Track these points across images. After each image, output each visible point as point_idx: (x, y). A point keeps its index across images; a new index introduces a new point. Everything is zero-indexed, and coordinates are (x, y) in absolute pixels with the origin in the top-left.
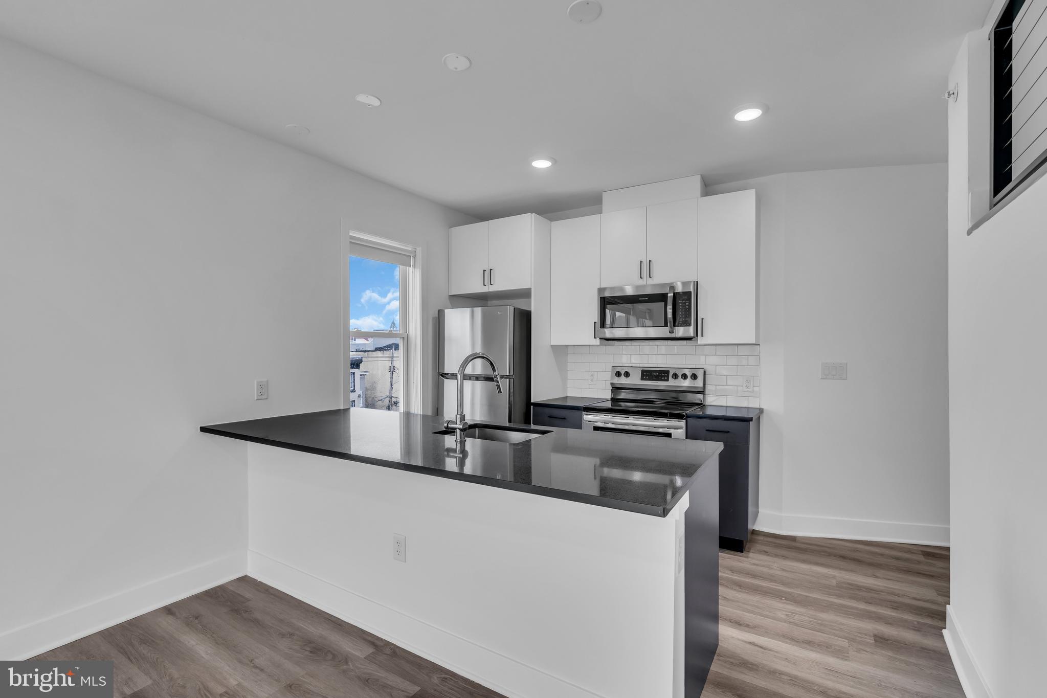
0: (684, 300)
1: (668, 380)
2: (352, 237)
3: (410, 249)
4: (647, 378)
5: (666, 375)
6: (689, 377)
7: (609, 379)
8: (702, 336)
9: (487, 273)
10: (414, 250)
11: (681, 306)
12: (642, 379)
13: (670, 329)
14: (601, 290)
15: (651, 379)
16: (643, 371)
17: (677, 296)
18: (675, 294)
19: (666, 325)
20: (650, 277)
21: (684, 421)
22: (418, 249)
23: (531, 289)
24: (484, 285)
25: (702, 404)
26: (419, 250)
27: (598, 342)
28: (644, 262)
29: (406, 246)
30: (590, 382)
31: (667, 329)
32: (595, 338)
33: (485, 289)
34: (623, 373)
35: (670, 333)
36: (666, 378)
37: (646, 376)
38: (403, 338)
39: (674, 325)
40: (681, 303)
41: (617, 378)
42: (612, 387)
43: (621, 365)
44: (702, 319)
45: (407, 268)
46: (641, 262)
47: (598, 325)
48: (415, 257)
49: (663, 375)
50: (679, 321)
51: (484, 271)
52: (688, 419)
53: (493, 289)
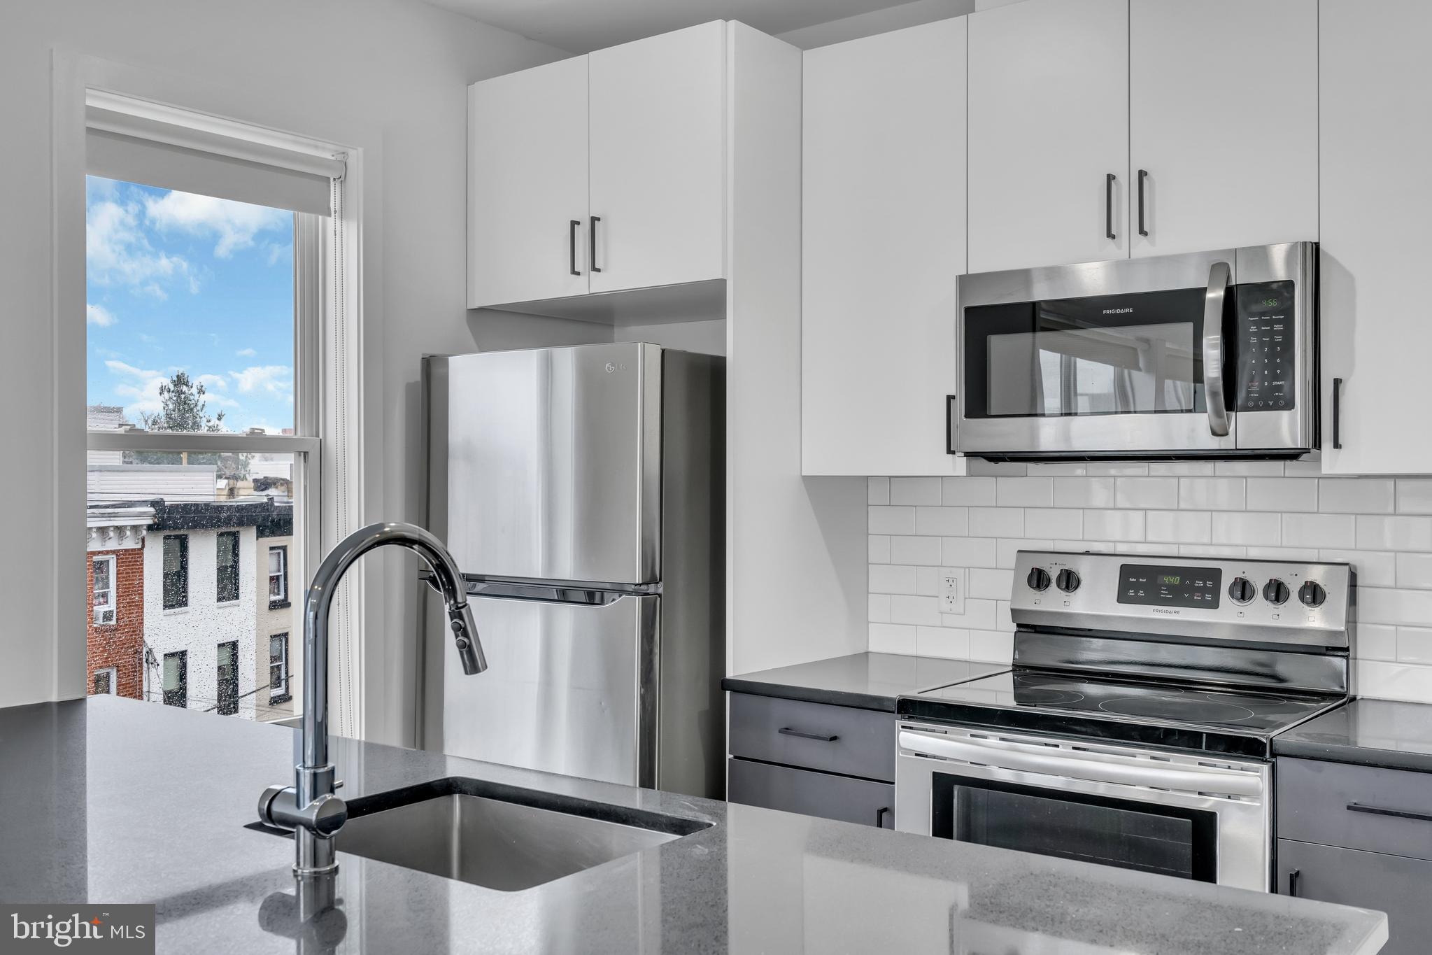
0: (1264, 314)
1: (1214, 604)
2: (93, 113)
3: (328, 156)
4: (1141, 593)
5: (1209, 584)
6: (1294, 595)
7: (1009, 596)
8: (1337, 445)
9: (582, 233)
10: (340, 157)
11: (1254, 334)
12: (1123, 598)
13: (1216, 421)
14: (966, 282)
15: (1153, 598)
16: (1126, 571)
17: (1240, 300)
18: (1230, 292)
19: (1196, 408)
20: (1142, 232)
21: (1265, 768)
22: (352, 153)
23: (722, 283)
24: (574, 272)
25: (1343, 696)
26: (356, 158)
27: (959, 465)
28: (1122, 179)
29: (316, 147)
30: (945, 606)
31: (1202, 421)
32: (950, 451)
33: (578, 288)
34: (1054, 575)
35: (1214, 433)
36: (1208, 597)
37: (1137, 587)
38: (306, 454)
39: (1230, 404)
40: (1254, 323)
41: (1033, 594)
42: (1018, 625)
43: (1049, 546)
44: (1337, 382)
45: (320, 217)
46: (1110, 178)
47: (959, 406)
48: (342, 180)
49: (1199, 584)
50: (1249, 392)
51: (574, 224)
52: (1281, 761)
53: (600, 285)
